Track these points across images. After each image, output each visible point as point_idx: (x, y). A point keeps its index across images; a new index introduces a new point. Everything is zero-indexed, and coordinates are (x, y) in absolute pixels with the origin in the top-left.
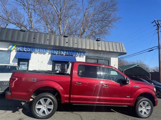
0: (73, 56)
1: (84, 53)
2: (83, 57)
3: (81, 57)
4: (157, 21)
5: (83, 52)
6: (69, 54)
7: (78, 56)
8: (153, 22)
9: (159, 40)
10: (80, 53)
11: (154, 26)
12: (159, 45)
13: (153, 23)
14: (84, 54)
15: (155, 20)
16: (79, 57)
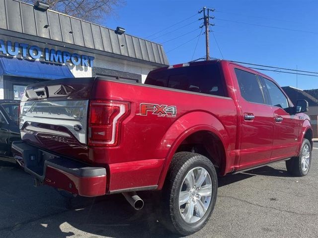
0: (61, 65)
1: (90, 59)
2: (86, 70)
3: (82, 70)
4: (208, 10)
5: (88, 57)
6: (52, 59)
7: (75, 68)
8: (201, 11)
9: (207, 46)
10: (80, 60)
11: (200, 19)
12: (207, 56)
13: (200, 13)
14: (89, 63)
15: (204, 8)
16: (77, 70)
